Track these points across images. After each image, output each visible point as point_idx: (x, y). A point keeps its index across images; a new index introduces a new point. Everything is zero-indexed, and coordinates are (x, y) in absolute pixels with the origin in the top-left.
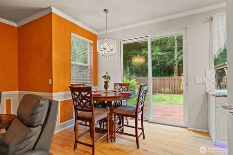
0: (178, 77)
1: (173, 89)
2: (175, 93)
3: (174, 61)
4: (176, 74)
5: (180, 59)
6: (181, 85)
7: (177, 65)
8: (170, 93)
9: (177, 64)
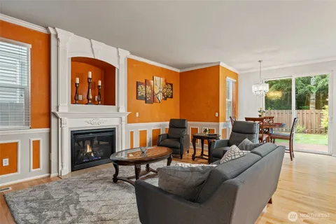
0: (317, 111)
1: (309, 127)
2: (311, 132)
3: (310, 89)
4: (312, 106)
5: (320, 85)
6: (321, 121)
7: (314, 94)
8: (304, 132)
9: (314, 92)
